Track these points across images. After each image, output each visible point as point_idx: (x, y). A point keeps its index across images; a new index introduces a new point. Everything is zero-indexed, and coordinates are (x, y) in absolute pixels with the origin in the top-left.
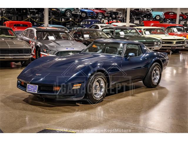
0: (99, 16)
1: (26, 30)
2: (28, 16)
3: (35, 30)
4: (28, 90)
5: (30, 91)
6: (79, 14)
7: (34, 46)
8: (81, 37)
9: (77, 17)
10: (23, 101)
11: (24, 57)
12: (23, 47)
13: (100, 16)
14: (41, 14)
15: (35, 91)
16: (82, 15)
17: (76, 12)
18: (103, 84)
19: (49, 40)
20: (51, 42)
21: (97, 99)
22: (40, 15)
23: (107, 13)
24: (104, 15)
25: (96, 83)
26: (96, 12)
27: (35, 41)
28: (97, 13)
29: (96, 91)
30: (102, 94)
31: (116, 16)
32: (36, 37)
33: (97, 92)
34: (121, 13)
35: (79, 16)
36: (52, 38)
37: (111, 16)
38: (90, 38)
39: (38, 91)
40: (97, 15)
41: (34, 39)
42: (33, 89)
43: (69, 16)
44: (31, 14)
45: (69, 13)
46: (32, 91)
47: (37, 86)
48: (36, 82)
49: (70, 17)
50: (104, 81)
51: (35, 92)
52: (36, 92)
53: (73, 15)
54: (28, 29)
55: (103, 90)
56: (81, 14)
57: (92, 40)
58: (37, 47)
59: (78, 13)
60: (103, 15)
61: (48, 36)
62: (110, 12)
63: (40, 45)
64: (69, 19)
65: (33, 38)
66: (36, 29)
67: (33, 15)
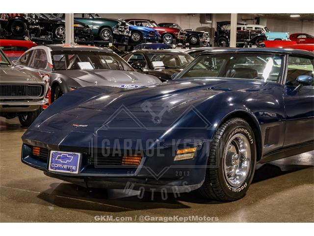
0: (166, 39)
1: (26, 52)
2: (27, 38)
3: (48, 50)
4: (51, 168)
5: (57, 171)
6: (128, 36)
7: (48, 84)
8: (146, 67)
9: (124, 40)
10: (38, 199)
11: (29, 103)
12: (26, 80)
13: (168, 40)
14: (51, 34)
15: (74, 168)
16: (133, 37)
17: (120, 31)
18: (245, 150)
19: (80, 71)
20: (86, 74)
21: (235, 190)
22: (49, 36)
23: (182, 34)
24: (176, 38)
25: (229, 148)
26: (160, 32)
27: (50, 72)
28: (163, 34)
29: (230, 169)
30: (244, 174)
31: (198, 40)
32: (51, 63)
33: (233, 170)
34: (207, 34)
35: (127, 39)
36: (85, 66)
37: (188, 40)
38: (166, 68)
39: (80, 168)
40: (162, 37)
41: (46, 68)
42: (68, 164)
43: (107, 39)
44: (32, 35)
45: (106, 34)
46: (64, 169)
47: (79, 154)
48: (77, 144)
49: (110, 41)
50: (250, 142)
51: (73, 171)
52: (77, 172)
53: (115, 35)
54: (32, 51)
55: (246, 164)
56: (130, 35)
57: (171, 72)
58: (55, 84)
59: (125, 33)
60: (174, 36)
61: (77, 60)
62: (187, 32)
63: (62, 79)
64: (108, 44)
65: (44, 68)
66: (52, 48)
67: (36, 37)
